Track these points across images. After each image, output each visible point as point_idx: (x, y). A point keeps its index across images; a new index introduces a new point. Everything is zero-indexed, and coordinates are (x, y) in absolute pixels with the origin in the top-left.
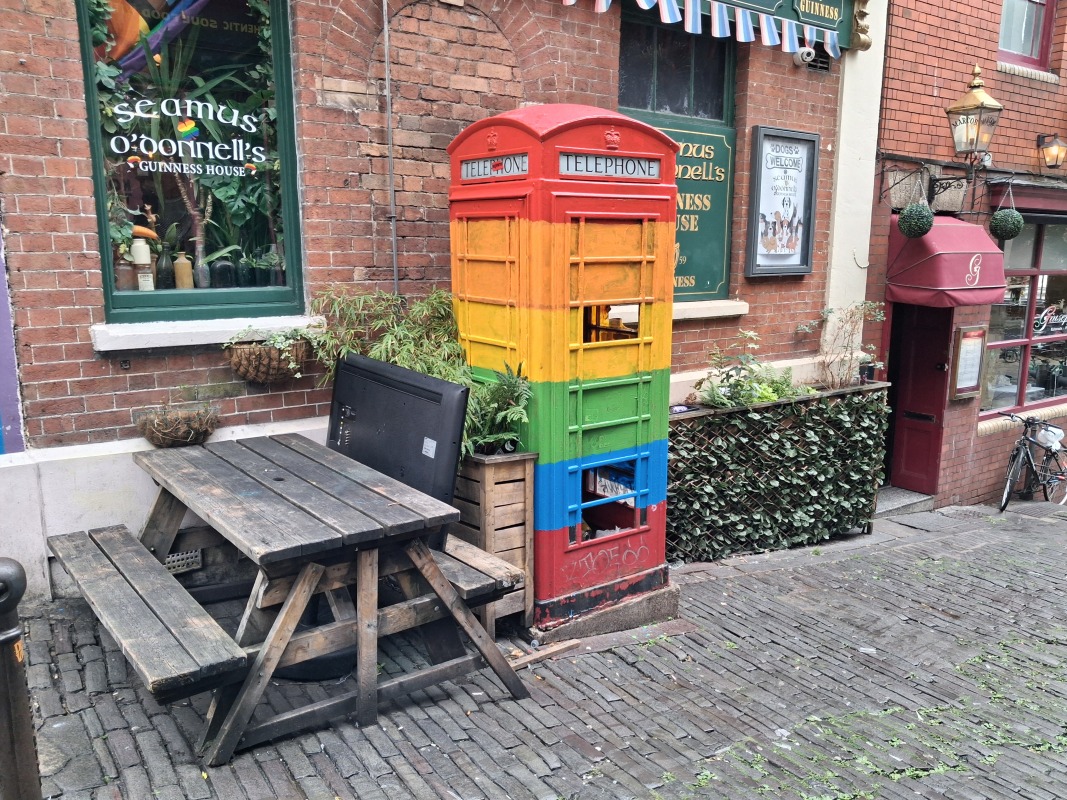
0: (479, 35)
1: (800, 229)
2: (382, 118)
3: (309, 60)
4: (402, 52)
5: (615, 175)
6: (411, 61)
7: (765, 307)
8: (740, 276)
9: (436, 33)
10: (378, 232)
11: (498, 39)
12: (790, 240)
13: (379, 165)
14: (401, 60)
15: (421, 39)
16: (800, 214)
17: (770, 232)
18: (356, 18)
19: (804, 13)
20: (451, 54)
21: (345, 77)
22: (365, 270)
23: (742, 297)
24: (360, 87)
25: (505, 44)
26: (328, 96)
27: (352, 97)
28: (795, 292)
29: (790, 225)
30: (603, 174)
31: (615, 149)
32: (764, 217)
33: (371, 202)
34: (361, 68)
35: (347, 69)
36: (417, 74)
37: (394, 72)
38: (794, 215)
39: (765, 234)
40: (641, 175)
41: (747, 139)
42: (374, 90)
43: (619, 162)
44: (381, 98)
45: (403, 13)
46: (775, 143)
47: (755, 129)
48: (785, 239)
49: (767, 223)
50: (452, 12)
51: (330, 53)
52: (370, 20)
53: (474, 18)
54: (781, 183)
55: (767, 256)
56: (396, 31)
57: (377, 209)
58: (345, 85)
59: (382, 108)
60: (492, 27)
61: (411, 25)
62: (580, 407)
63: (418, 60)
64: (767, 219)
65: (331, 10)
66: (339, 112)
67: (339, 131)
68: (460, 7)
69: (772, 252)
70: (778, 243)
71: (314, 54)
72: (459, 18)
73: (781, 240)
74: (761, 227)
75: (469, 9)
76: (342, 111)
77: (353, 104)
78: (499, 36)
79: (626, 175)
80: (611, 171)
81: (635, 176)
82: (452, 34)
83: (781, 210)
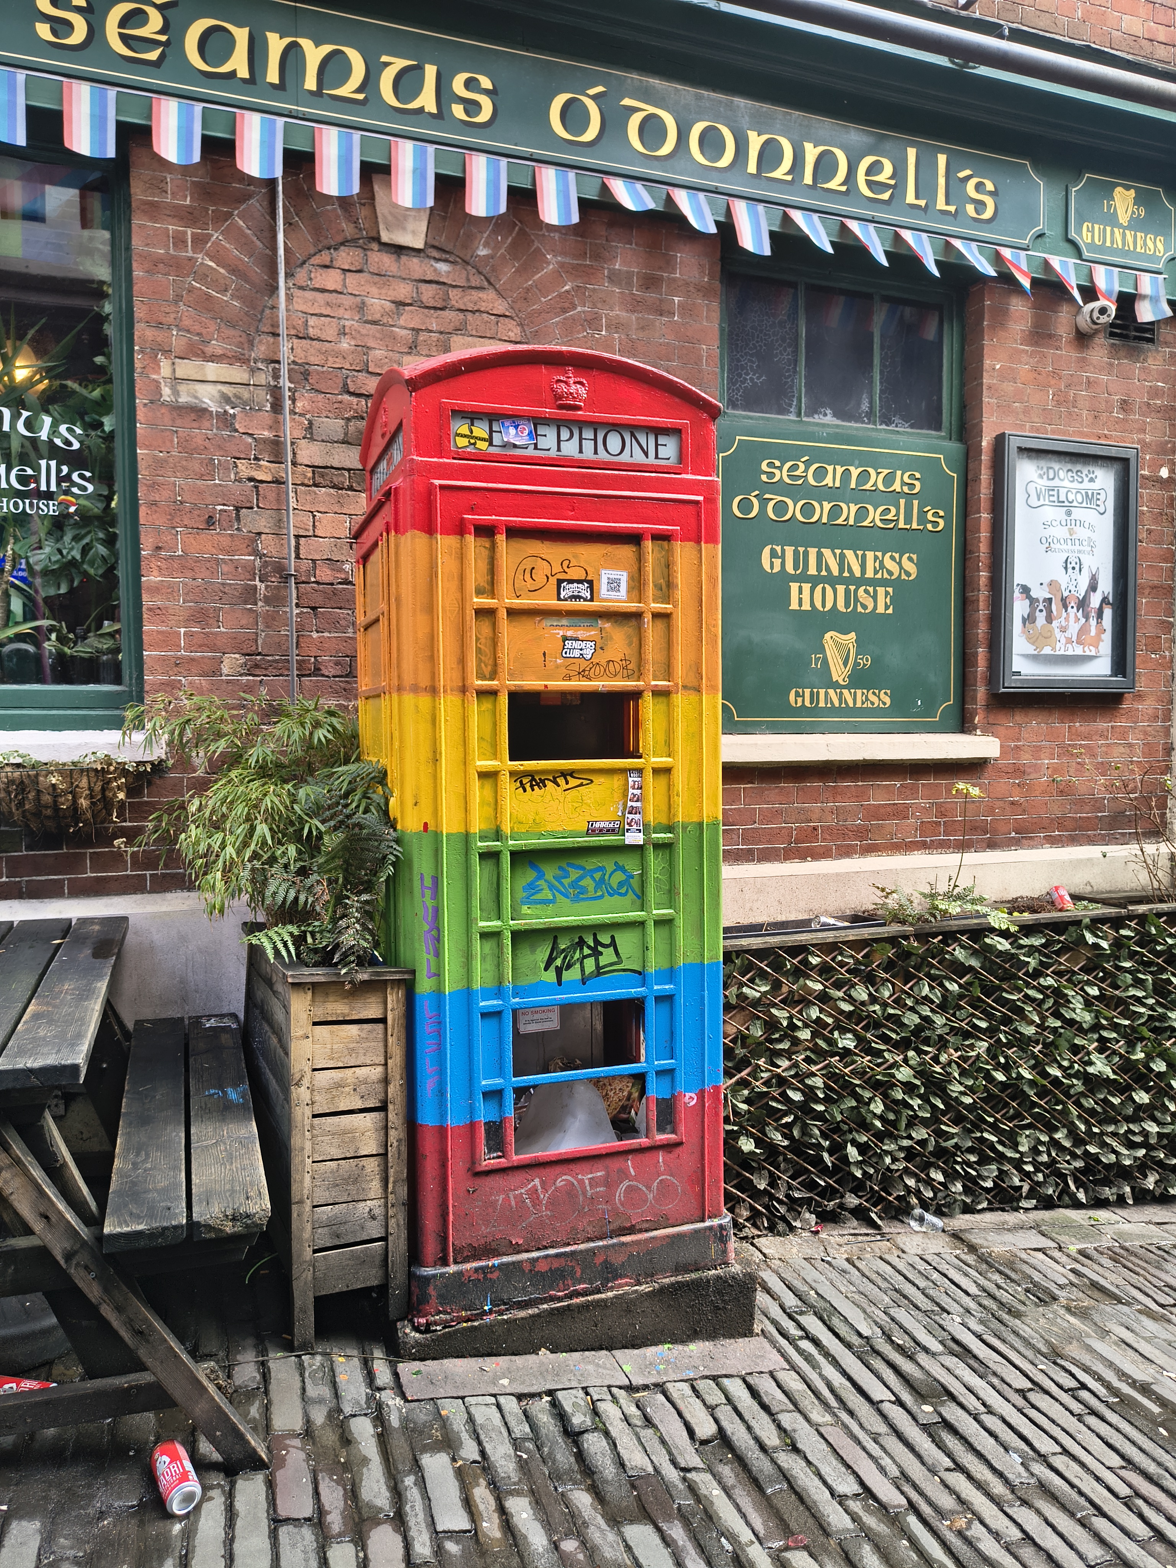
0: (453, 293)
1: (1108, 613)
2: (277, 422)
3: (150, 333)
4: (312, 321)
5: (577, 456)
6: (330, 333)
7: (1039, 749)
8: (981, 692)
9: (374, 291)
10: (267, 600)
11: (489, 300)
12: (1083, 631)
13: (272, 496)
14: (311, 332)
15: (347, 301)
16: (1106, 586)
17: (1041, 618)
18: (233, 271)
19: (1092, 246)
20: (402, 322)
21: (213, 358)
22: (242, 660)
23: (988, 729)
24: (238, 374)
25: (501, 307)
26: (182, 388)
27: (225, 389)
28: (1103, 725)
29: (1083, 604)
30: (553, 453)
31: (579, 408)
32: (1026, 590)
33: (255, 552)
34: (240, 345)
35: (216, 346)
36: (338, 354)
37: (298, 351)
38: (1093, 587)
39: (1029, 620)
40: (639, 457)
41: (985, 458)
42: (262, 378)
43: (588, 434)
44: (276, 392)
45: (316, 260)
46: (1043, 463)
47: (1000, 441)
48: (1074, 629)
49: (1033, 601)
50: (404, 258)
51: (187, 322)
52: (257, 272)
53: (443, 267)
54: (1060, 532)
55: (1036, 658)
56: (301, 288)
57: (265, 564)
58: (212, 370)
59: (277, 407)
60: (476, 281)
61: (331, 279)
62: (507, 885)
63: (343, 332)
64: (1033, 594)
65: (190, 259)
66: (199, 412)
67: (199, 441)
68: (418, 251)
69: (1047, 650)
70: (1058, 634)
71: (159, 325)
72: (416, 266)
73: (1063, 630)
74: (1019, 608)
75: (435, 254)
76: (205, 410)
77: (226, 399)
78: (490, 295)
79: (602, 455)
80: (570, 449)
81: (625, 458)
82: (404, 291)
83: (1063, 579)
